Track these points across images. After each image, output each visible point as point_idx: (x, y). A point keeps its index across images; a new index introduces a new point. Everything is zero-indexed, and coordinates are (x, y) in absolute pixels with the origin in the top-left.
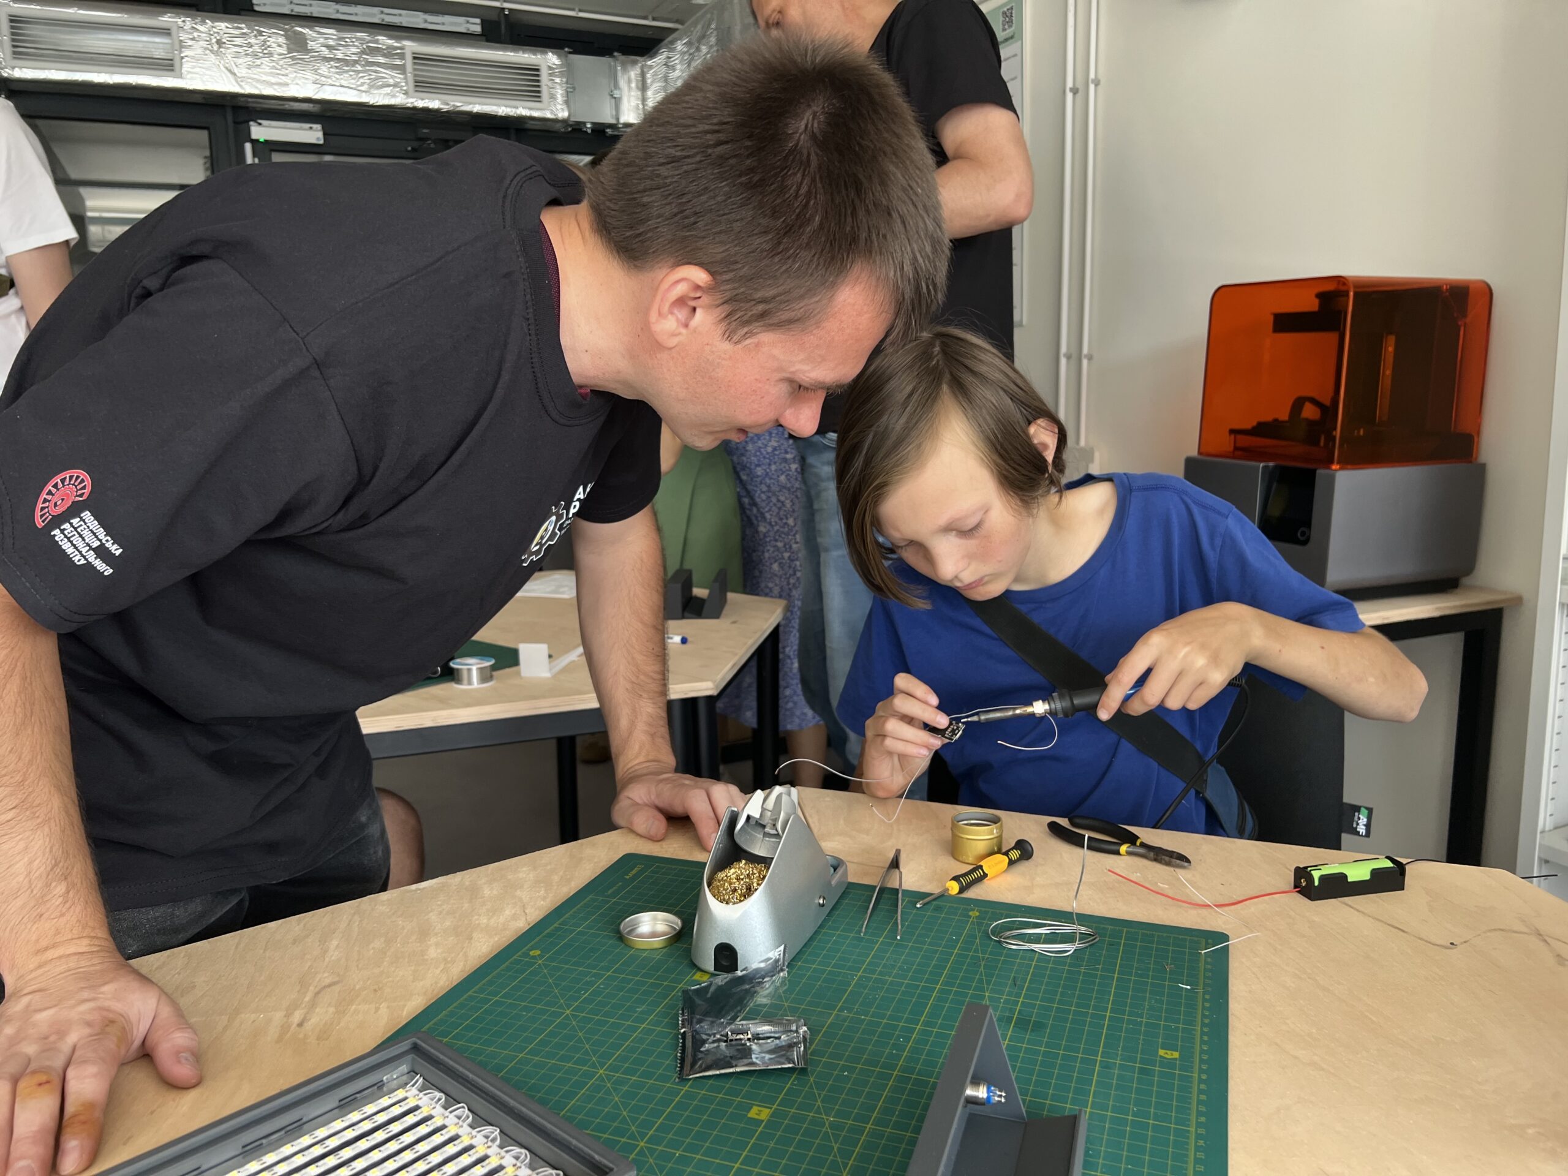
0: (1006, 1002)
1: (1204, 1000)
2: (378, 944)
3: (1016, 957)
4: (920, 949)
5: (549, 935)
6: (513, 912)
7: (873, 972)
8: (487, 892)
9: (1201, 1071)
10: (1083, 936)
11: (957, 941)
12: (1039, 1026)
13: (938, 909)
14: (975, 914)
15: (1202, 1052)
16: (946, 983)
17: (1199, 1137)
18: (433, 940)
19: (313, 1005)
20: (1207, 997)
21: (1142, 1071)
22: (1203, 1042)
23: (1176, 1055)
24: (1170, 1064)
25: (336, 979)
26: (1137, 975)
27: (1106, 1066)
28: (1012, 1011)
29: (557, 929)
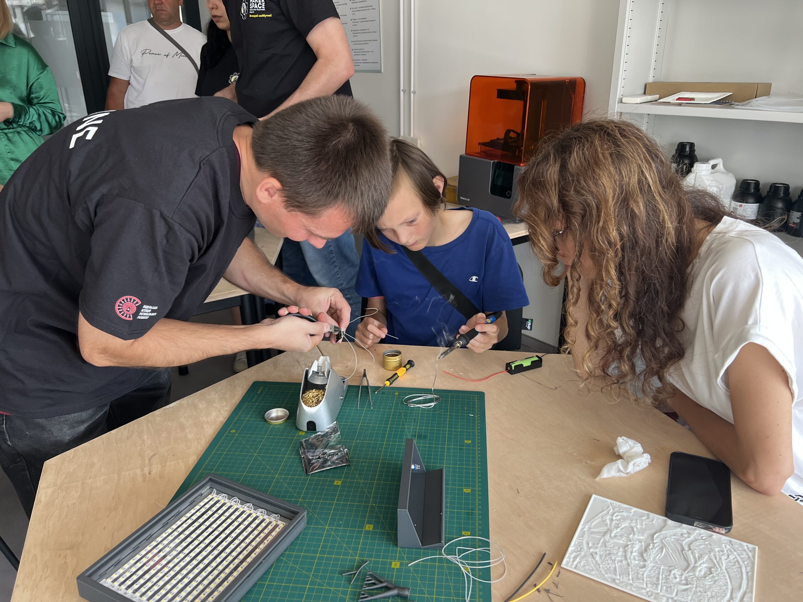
0: (413, 429)
1: (478, 420)
2: (164, 435)
3: (414, 410)
4: (380, 411)
5: (236, 423)
6: (216, 414)
7: (365, 423)
8: (201, 406)
9: (478, 446)
10: (437, 399)
11: (392, 406)
12: (425, 437)
13: (383, 393)
14: (397, 394)
15: (478, 439)
16: (391, 424)
17: (479, 469)
18: (188, 430)
19: (150, 465)
20: (479, 418)
21: (460, 449)
22: (478, 436)
23: (470, 442)
24: (469, 445)
25: (155, 453)
26: (455, 412)
27: (448, 449)
28: (415, 432)
29: (238, 420)
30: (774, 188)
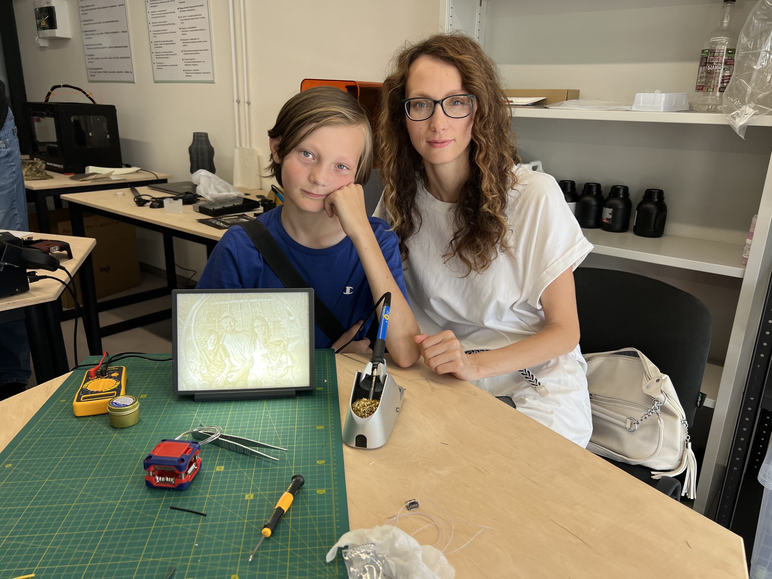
30: (588, 187)
